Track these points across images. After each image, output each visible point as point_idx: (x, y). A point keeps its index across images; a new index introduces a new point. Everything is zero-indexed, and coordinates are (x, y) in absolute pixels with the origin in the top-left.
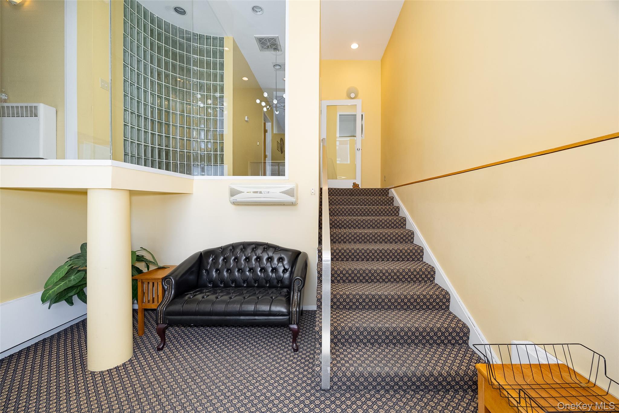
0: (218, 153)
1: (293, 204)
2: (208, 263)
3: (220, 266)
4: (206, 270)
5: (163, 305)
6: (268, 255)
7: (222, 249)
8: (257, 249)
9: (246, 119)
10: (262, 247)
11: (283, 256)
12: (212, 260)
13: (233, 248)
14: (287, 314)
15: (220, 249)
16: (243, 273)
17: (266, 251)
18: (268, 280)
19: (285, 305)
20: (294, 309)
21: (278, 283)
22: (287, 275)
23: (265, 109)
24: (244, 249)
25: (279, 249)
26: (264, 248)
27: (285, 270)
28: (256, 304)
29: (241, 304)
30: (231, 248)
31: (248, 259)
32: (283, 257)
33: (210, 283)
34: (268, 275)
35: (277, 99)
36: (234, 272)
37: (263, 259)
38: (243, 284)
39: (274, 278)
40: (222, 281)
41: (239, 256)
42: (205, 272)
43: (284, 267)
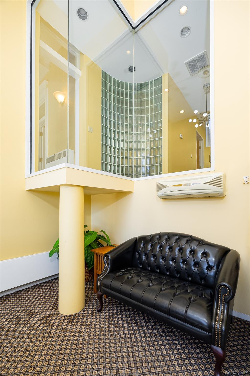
0: (158, 164)
1: (219, 197)
2: (140, 247)
3: (148, 251)
4: (138, 252)
5: (101, 276)
6: (191, 247)
7: (151, 236)
8: (180, 240)
9: (181, 136)
10: (185, 239)
11: (207, 250)
12: (143, 245)
13: (159, 237)
14: (208, 329)
15: (150, 237)
16: (167, 262)
17: (189, 243)
18: (190, 273)
19: (206, 315)
20: (218, 325)
21: (201, 279)
22: (212, 273)
23: (197, 126)
24: (169, 239)
25: (203, 243)
26: (187, 241)
27: (209, 267)
28: (171, 301)
29: (156, 296)
30: (158, 237)
31: (171, 249)
32: (208, 252)
33: (141, 264)
34: (191, 268)
35: (207, 113)
36: (159, 259)
37: (186, 251)
38: (166, 272)
39: (196, 273)
40: (149, 265)
41: (164, 244)
42: (138, 254)
43: (208, 264)
